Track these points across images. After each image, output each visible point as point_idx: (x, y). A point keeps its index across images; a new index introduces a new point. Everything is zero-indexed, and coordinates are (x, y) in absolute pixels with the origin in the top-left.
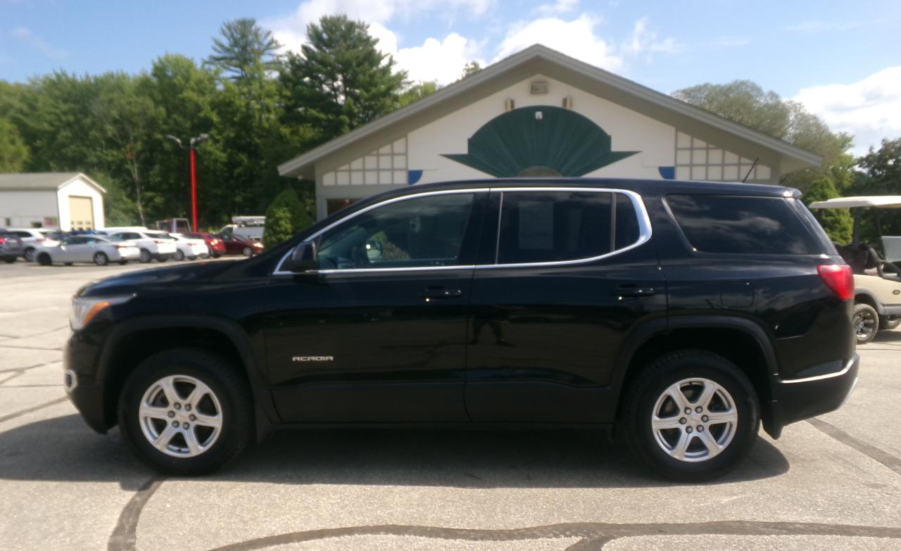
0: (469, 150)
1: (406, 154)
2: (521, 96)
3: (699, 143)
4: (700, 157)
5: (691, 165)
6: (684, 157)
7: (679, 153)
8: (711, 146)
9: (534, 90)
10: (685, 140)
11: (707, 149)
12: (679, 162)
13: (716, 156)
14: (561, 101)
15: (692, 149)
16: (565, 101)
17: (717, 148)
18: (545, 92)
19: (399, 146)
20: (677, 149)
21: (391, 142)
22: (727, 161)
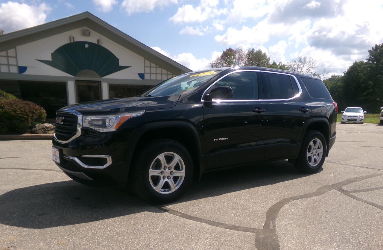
0: (52, 59)
1: (16, 57)
2: (78, 36)
3: (153, 65)
4: (153, 70)
5: (150, 73)
6: (148, 70)
7: (146, 68)
8: (157, 66)
9: (84, 34)
10: (148, 63)
11: (156, 67)
12: (146, 72)
13: (159, 70)
14: (96, 41)
15: (150, 67)
16: (98, 41)
17: (159, 67)
18: (89, 35)
19: (11, 52)
20: (145, 67)
21: (6, 50)
22: (163, 73)
